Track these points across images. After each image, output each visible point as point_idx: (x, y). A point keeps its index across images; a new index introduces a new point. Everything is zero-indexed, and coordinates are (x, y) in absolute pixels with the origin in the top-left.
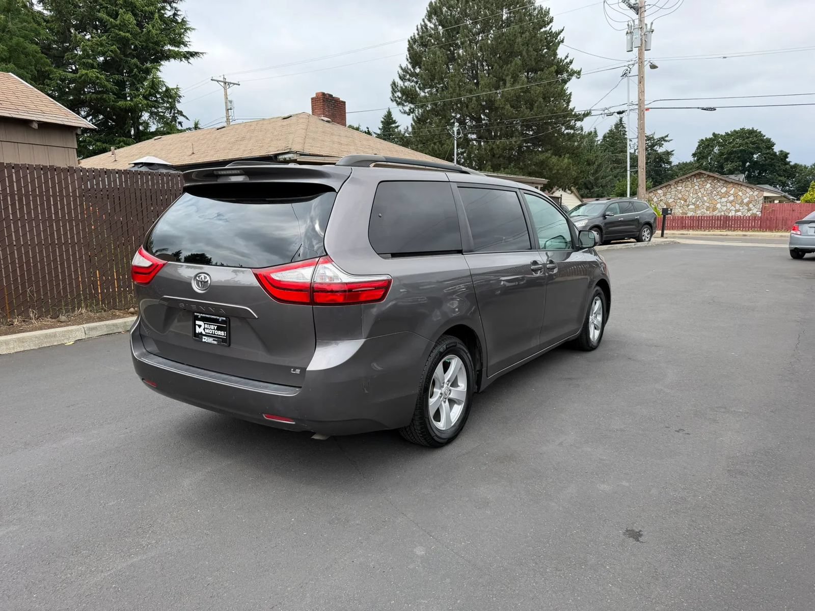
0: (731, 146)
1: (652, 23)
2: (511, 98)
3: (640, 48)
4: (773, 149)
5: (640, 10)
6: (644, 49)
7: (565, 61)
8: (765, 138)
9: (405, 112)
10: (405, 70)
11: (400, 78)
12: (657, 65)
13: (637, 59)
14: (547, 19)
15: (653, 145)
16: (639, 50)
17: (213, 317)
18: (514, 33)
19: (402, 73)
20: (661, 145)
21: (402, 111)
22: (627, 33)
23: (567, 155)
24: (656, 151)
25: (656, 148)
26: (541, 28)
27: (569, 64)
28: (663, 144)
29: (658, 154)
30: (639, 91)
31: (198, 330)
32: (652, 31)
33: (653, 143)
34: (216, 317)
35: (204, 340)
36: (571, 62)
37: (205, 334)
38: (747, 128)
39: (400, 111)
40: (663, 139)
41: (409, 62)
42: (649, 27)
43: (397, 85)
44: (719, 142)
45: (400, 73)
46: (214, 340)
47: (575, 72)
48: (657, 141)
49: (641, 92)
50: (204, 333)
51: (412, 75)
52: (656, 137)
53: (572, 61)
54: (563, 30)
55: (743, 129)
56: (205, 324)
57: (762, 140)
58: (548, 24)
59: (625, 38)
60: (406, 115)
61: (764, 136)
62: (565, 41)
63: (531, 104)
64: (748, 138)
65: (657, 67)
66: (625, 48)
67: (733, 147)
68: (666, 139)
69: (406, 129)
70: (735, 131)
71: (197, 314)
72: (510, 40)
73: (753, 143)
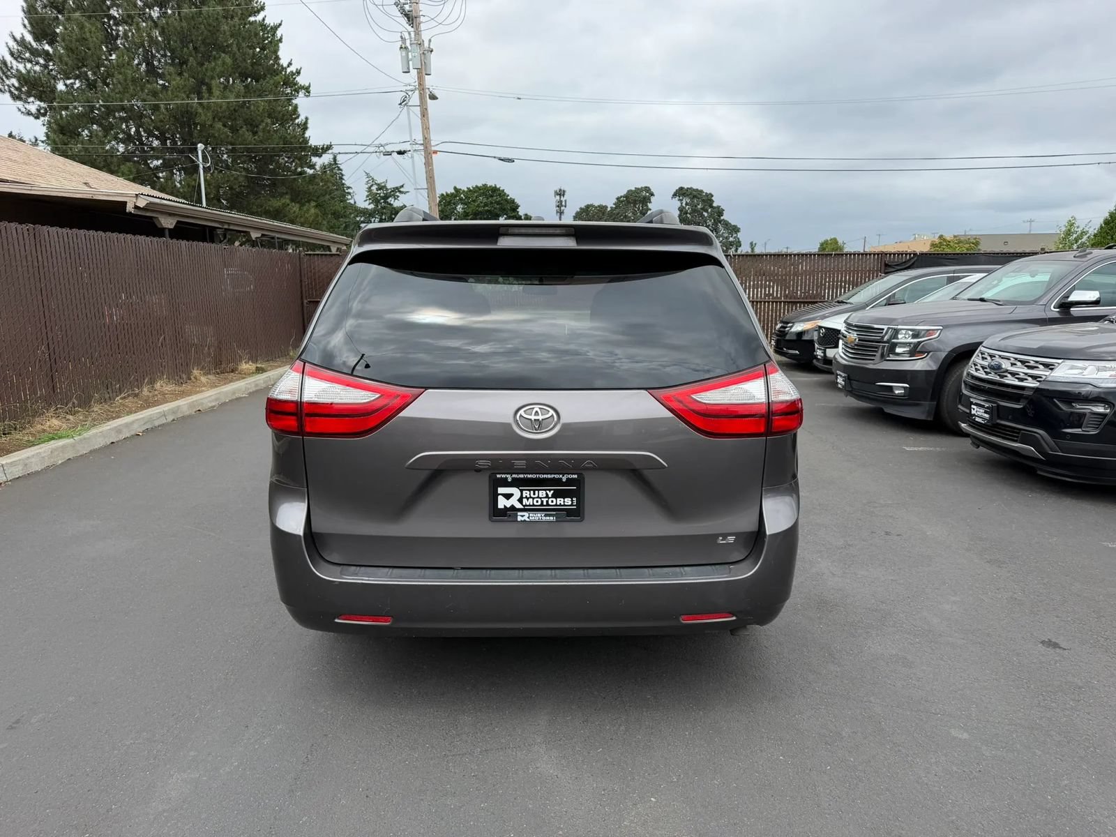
0: (476, 205)
1: (430, 41)
2: (222, 113)
3: (419, 71)
4: (518, 212)
5: (415, 20)
6: (424, 74)
7: (289, 70)
8: (509, 198)
9: (29, 113)
10: (22, 43)
11: (12, 54)
12: (438, 96)
13: (417, 84)
14: (255, 5)
15: (386, 197)
16: (418, 73)
17: (545, 476)
18: (216, 16)
19: (16, 47)
20: (396, 198)
21: (23, 110)
22: (401, 48)
23: (313, 204)
24: (391, 205)
25: (391, 200)
26: (250, 16)
27: (295, 74)
28: (398, 196)
29: (394, 208)
30: (423, 127)
31: (502, 503)
32: (432, 51)
33: (387, 193)
34: (553, 476)
35: (519, 518)
36: (298, 72)
37: (522, 507)
38: (489, 184)
39: (20, 110)
40: (397, 189)
41: (29, 31)
42: (426, 44)
43: (9, 65)
44: (461, 199)
45: (11, 46)
46: (546, 515)
47: (302, 88)
48: (391, 192)
49: (426, 129)
50: (519, 506)
51: (35, 53)
52: (390, 186)
53: (300, 71)
54: (280, 25)
55: (485, 185)
56: (521, 491)
57: (506, 200)
58: (258, 12)
59: (398, 55)
60: (32, 118)
61: (508, 196)
62: (283, 40)
63: (253, 126)
64: (492, 196)
65: (437, 98)
66: (399, 67)
67: (478, 206)
68: (402, 190)
69: (34, 140)
70: (477, 186)
71: (504, 476)
72: (210, 25)
73: (498, 203)
